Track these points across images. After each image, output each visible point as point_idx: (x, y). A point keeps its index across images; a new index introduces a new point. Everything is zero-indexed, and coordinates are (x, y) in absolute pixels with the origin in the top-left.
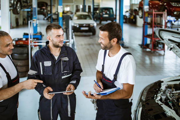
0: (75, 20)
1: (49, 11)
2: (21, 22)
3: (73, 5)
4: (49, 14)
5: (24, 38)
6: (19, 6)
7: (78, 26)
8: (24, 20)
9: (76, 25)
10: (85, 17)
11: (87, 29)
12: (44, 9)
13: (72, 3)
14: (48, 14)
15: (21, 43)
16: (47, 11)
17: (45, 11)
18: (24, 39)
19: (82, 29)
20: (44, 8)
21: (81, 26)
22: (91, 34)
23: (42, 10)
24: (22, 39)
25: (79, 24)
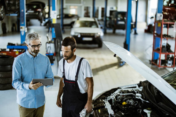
0: (77, 28)
1: (46, 13)
2: (9, 28)
3: (81, 7)
4: (47, 18)
5: (8, 48)
6: (3, 10)
7: (79, 36)
8: (14, 25)
9: (76, 35)
10: (90, 24)
11: (90, 39)
12: (39, 12)
13: (80, 3)
14: (45, 18)
15: (4, 54)
16: (43, 15)
17: (41, 14)
18: (8, 50)
19: (85, 39)
20: (39, 10)
21: (84, 35)
22: (97, 46)
23: (37, 13)
24: (6, 49)
25: (81, 34)
